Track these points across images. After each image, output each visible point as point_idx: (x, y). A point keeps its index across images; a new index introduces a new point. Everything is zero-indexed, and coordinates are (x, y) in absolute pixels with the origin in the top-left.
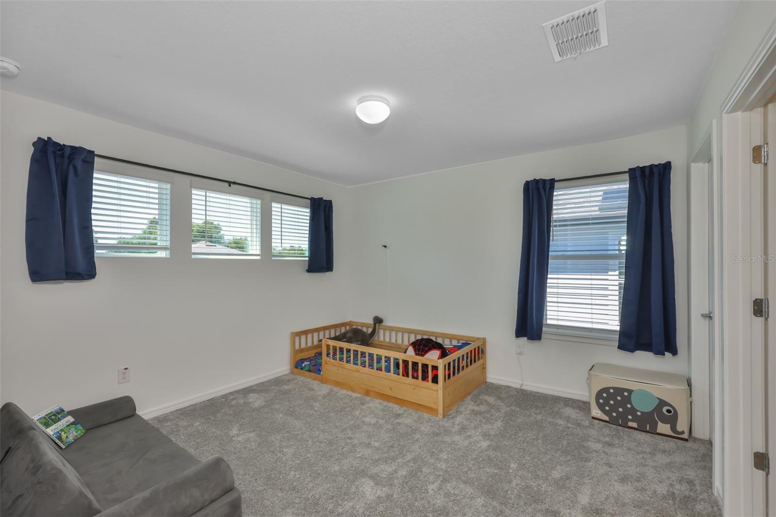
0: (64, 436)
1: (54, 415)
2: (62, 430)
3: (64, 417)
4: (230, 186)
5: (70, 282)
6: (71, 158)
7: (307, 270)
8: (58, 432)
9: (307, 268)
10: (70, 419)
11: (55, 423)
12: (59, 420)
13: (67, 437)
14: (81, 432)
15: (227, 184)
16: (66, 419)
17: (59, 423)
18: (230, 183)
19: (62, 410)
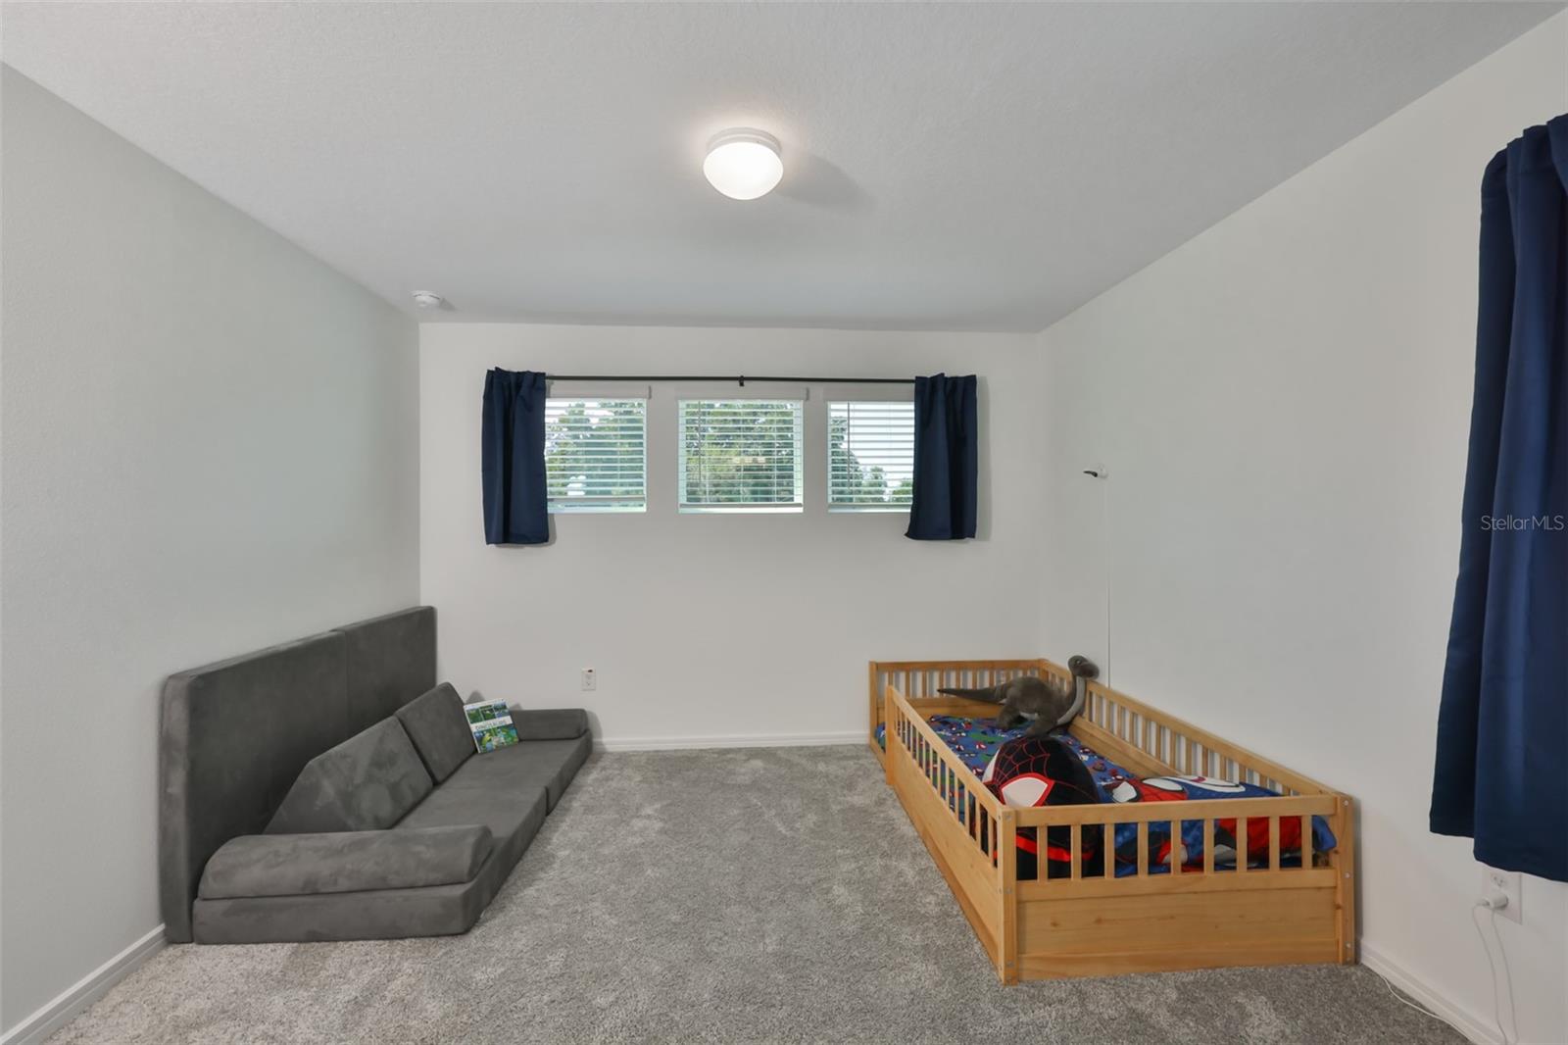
0: (487, 737)
1: (491, 710)
2: (489, 731)
3: (500, 716)
4: (742, 385)
5: (515, 547)
6: (519, 386)
7: (907, 535)
8: (482, 732)
9: (906, 531)
10: (508, 720)
11: (486, 719)
12: (494, 717)
13: (490, 740)
14: (512, 740)
15: (737, 383)
16: (502, 719)
17: (491, 722)
18: (742, 380)
19: (504, 707)
